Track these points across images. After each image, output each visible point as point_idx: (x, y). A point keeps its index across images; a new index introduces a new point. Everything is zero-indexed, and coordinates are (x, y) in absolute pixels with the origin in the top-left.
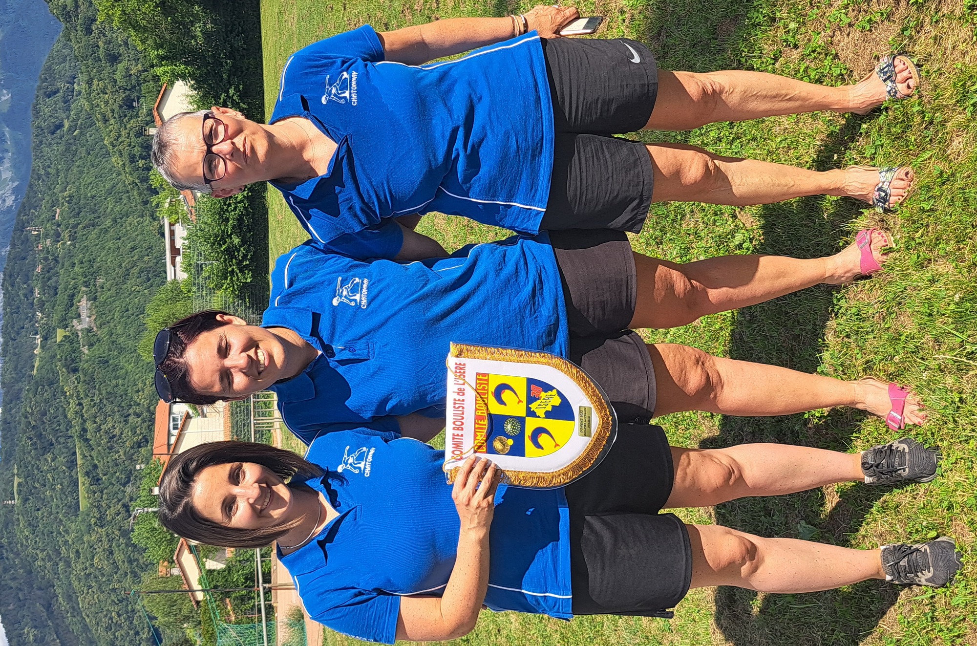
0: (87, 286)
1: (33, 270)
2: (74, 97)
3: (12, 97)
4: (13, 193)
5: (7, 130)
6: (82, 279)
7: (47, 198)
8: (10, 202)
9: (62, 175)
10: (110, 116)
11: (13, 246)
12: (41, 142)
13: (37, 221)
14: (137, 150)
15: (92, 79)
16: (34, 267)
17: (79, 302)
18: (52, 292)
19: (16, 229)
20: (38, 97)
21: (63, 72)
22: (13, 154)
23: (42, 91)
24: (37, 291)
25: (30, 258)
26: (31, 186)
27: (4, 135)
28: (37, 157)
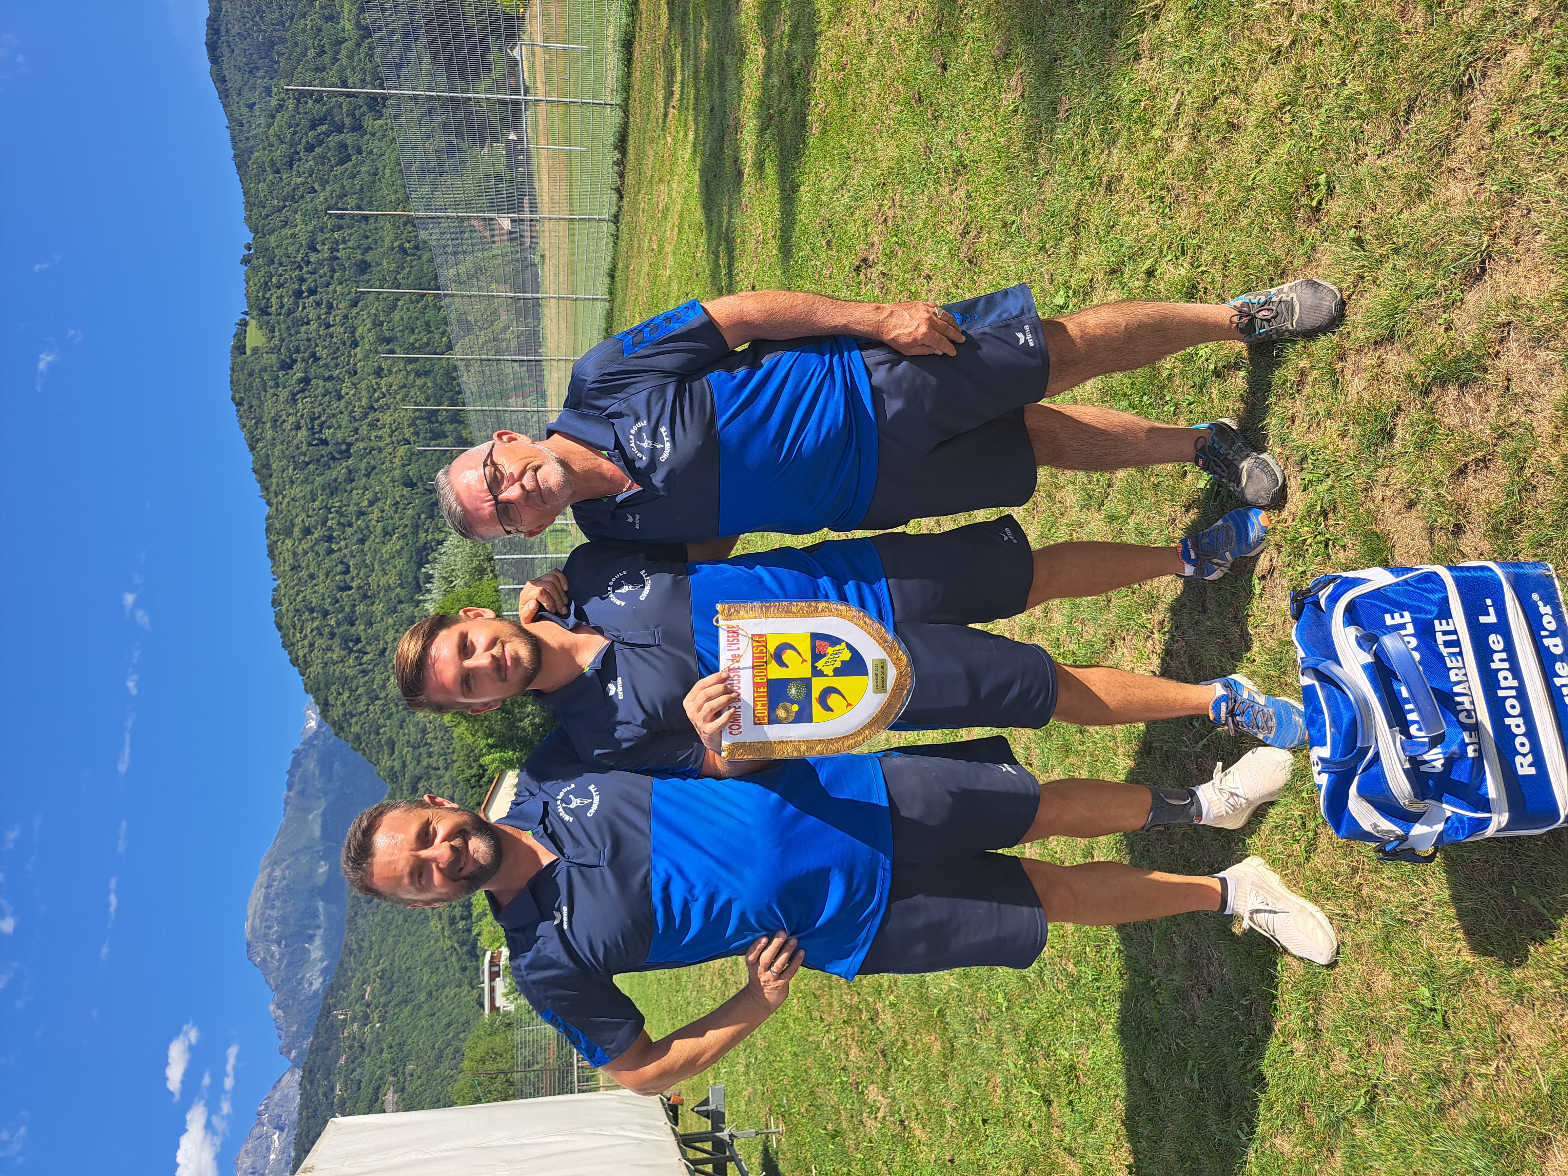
0: (395, 1075)
1: (336, 1062)
3: (329, 869)
4: (321, 974)
5: (321, 905)
6: (389, 1067)
7: (358, 975)
8: (316, 985)
9: (376, 947)
11: (317, 1035)
12: (356, 914)
13: (346, 1003)
16: (338, 1057)
17: (385, 1095)
18: (355, 1087)
19: (322, 1015)
22: (325, 930)
24: (338, 1087)
25: (333, 1048)
26: (341, 964)
27: (318, 910)
28: (351, 930)
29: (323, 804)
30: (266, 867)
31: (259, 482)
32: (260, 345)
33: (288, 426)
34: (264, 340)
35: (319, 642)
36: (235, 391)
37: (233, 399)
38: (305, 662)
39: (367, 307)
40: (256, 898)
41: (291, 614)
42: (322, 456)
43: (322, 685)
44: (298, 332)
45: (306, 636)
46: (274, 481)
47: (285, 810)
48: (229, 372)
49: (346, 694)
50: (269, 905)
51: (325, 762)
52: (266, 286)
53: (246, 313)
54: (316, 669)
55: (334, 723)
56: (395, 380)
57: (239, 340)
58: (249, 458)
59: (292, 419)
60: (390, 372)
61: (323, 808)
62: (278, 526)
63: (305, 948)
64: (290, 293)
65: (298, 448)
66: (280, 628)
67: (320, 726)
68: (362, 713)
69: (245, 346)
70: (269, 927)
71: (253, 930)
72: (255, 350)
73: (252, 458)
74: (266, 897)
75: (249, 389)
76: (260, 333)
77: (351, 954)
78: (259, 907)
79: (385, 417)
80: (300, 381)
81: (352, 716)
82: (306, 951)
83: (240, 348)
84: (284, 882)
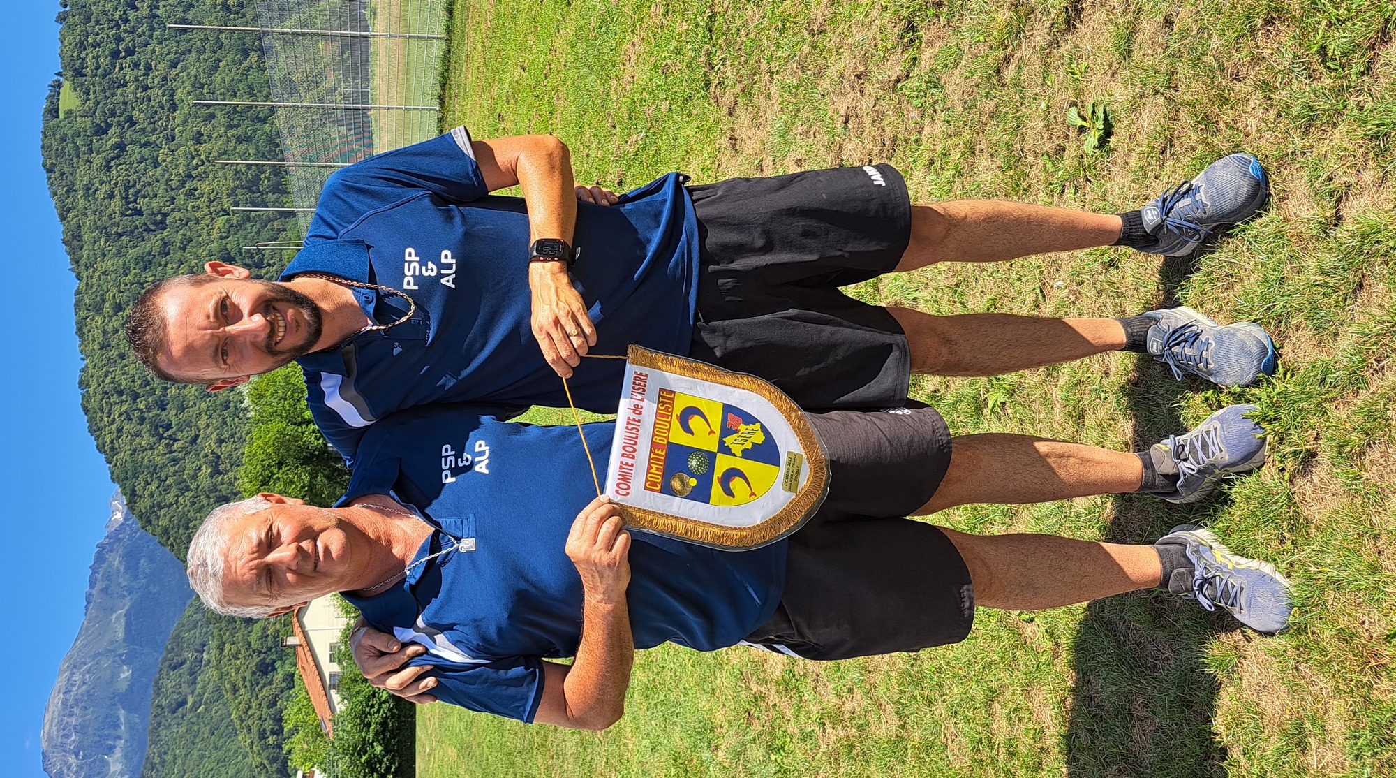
2: (202, 668)
3: (132, 674)
5: (122, 713)
9: (179, 761)
10: (241, 684)
12: (159, 724)
14: (268, 725)
15: (224, 644)
20: (161, 670)
21: (192, 640)
22: (126, 741)
23: (167, 664)
27: (118, 719)
28: (154, 742)
29: (127, 603)
30: (65, 671)
31: (69, 254)
32: (73, 108)
33: (101, 194)
34: (78, 102)
35: (127, 427)
36: (48, 157)
37: (44, 166)
38: (113, 449)
39: (186, 68)
40: (55, 702)
41: (99, 397)
42: (136, 227)
43: (130, 473)
44: (114, 95)
45: (114, 420)
46: (85, 252)
47: (87, 610)
48: (41, 136)
49: (155, 483)
50: (67, 711)
51: (131, 558)
52: (81, 46)
53: (60, 74)
54: (124, 456)
55: (141, 516)
56: (216, 146)
57: (52, 103)
58: (59, 229)
59: (105, 187)
60: (210, 137)
61: (127, 608)
62: (88, 301)
63: (103, 761)
64: (107, 53)
65: (111, 219)
66: (86, 411)
67: (126, 519)
68: (171, 505)
69: (58, 108)
70: (67, 736)
71: (50, 739)
72: (69, 113)
73: (62, 228)
74: (65, 703)
75: (61, 154)
76: (73, 95)
77: (153, 770)
78: (56, 714)
79: (204, 186)
80: (115, 147)
81: (160, 508)
82: (105, 764)
83: (53, 112)
84: (84, 687)
